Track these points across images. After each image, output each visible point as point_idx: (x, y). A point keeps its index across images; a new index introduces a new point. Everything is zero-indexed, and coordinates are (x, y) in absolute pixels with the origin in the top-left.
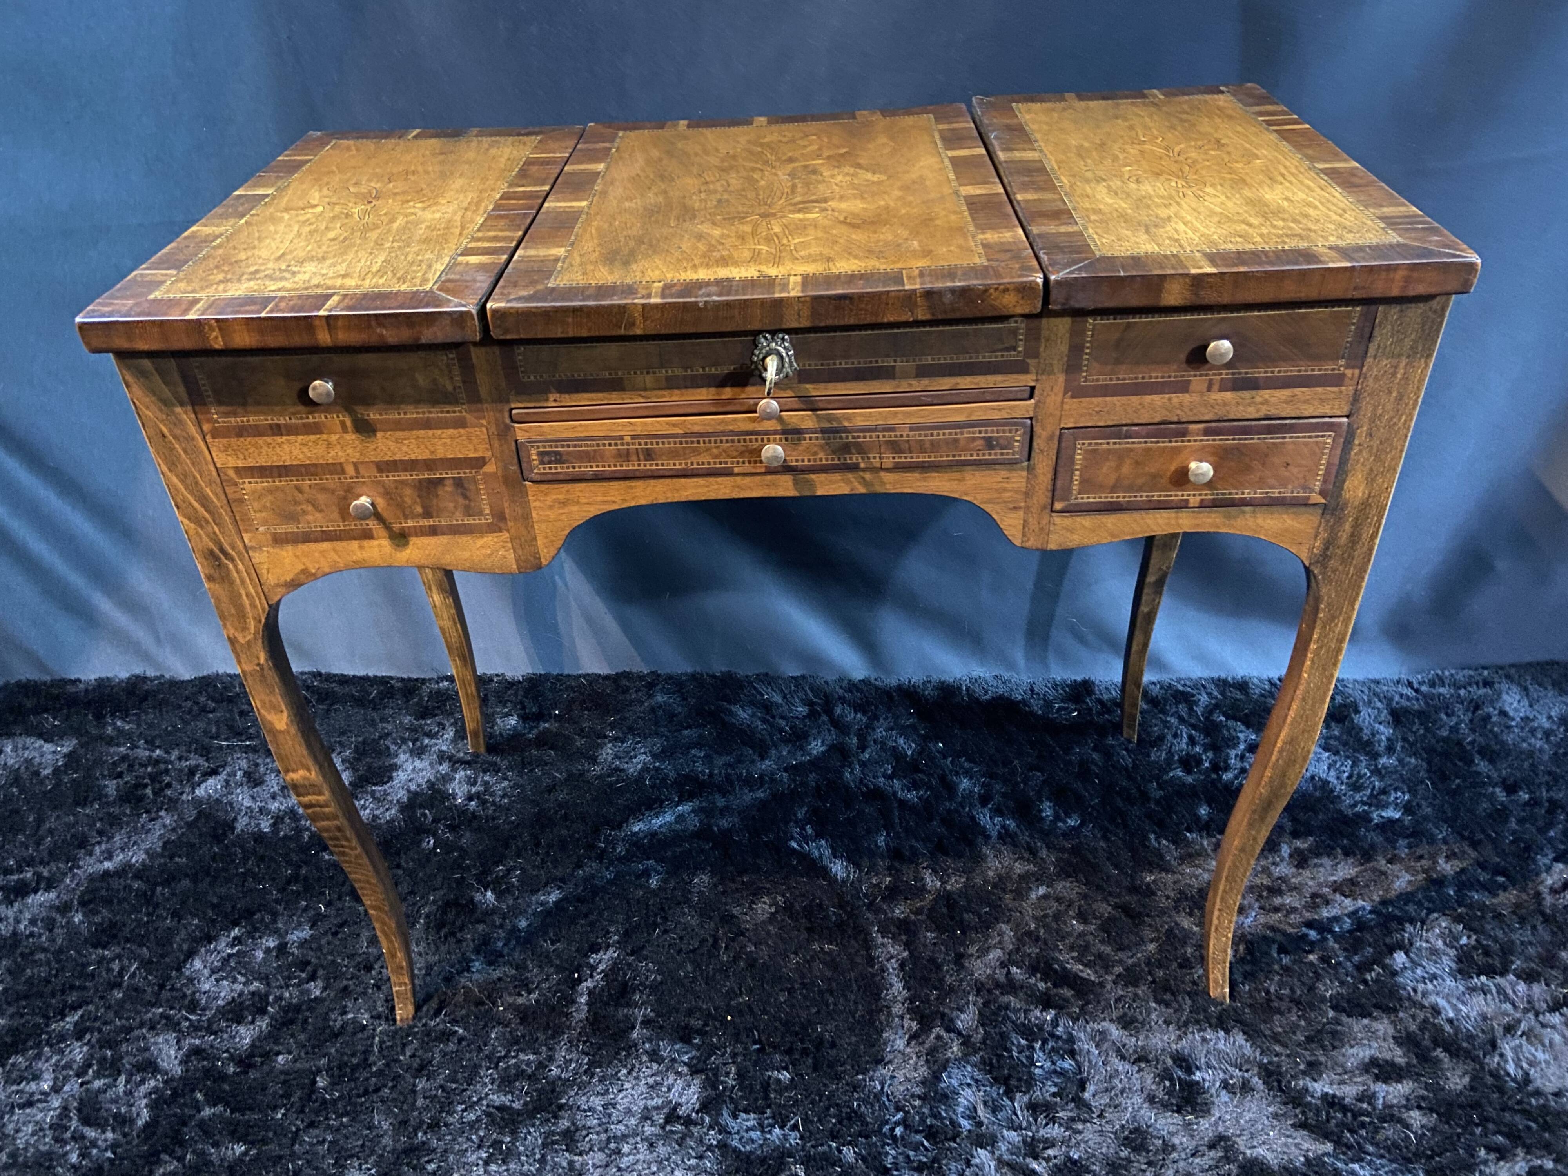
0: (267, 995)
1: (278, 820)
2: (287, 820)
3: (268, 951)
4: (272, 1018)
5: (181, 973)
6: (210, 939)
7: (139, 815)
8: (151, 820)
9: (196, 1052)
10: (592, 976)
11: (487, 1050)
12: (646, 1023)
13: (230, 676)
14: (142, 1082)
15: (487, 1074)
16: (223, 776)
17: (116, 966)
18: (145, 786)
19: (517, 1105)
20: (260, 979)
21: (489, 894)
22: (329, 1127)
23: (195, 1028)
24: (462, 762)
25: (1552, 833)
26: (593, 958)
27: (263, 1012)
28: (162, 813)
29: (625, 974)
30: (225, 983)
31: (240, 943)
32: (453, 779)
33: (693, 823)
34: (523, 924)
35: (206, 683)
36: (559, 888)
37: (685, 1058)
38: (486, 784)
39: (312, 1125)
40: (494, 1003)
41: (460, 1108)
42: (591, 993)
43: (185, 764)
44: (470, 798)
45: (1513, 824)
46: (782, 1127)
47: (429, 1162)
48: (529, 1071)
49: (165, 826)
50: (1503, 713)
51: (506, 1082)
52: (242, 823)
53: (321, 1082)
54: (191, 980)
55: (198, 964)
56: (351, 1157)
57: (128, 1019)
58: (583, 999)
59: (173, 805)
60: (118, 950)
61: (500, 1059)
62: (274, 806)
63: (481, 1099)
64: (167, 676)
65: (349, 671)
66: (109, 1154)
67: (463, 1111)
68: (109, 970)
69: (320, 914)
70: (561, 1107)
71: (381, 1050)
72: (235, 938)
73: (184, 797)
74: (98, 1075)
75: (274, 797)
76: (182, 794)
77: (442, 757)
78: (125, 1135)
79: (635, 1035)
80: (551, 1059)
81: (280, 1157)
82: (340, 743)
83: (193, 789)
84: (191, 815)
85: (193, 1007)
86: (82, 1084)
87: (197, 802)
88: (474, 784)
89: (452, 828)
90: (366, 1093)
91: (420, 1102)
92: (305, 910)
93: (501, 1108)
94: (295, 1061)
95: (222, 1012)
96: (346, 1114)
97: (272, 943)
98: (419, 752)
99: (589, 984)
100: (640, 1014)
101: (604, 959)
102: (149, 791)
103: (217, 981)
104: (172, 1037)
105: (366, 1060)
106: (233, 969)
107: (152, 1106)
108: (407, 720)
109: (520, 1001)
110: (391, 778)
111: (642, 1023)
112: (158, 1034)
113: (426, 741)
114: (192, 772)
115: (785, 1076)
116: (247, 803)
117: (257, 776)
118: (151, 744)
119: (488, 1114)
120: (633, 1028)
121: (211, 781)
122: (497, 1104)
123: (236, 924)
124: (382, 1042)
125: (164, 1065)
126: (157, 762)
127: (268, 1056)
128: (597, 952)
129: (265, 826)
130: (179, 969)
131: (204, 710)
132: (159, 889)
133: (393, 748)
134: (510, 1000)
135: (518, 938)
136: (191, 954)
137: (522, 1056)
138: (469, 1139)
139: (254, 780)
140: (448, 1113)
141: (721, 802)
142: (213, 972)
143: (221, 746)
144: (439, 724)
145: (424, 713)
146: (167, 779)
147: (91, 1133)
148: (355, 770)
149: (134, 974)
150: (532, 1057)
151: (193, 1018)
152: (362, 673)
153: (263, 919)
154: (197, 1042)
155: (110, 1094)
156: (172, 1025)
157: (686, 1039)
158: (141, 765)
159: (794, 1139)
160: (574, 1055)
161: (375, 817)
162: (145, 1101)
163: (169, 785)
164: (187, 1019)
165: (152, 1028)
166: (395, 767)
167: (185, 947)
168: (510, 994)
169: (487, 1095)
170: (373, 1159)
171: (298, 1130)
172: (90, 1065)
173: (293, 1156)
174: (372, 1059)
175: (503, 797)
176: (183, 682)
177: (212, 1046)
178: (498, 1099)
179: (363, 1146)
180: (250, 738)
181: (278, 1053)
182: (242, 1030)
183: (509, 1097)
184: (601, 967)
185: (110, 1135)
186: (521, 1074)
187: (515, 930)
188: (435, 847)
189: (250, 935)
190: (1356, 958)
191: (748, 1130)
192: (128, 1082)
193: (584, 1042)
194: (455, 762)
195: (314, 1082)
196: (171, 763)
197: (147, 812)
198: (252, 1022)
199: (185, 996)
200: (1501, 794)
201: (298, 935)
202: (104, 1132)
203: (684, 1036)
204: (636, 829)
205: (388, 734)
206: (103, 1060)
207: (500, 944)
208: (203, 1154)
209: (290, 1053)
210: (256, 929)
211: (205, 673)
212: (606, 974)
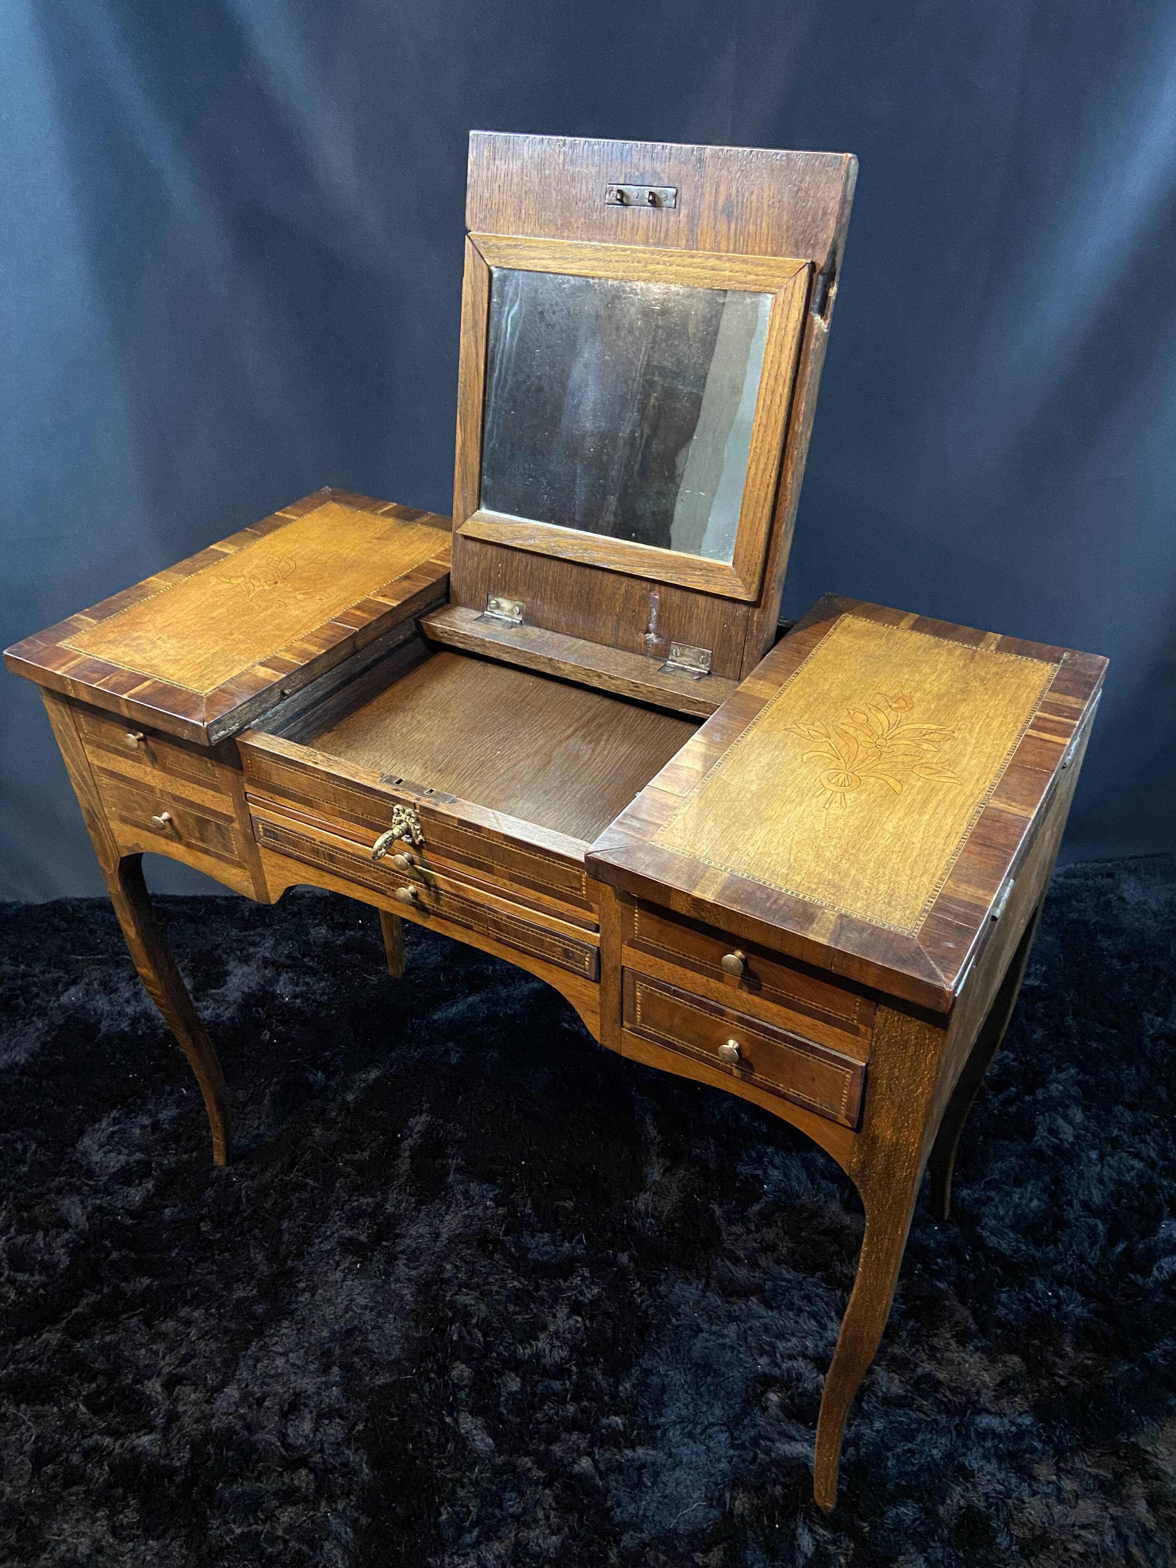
0: (149, 1163)
1: (135, 1021)
2: (143, 1021)
3: (143, 1127)
4: (156, 1179)
5: (75, 1149)
6: (94, 1120)
7: (15, 1021)
8: (26, 1025)
9: (99, 1209)
10: (411, 1136)
11: (334, 1197)
12: (459, 1169)
13: (76, 899)
14: (58, 1235)
15: (335, 1213)
16: (82, 986)
17: (19, 1146)
18: (17, 997)
19: (363, 1238)
20: (141, 1151)
21: (320, 1074)
22: (214, 1262)
23: (96, 1191)
24: (285, 966)
25: (1155, 994)
26: (412, 1122)
27: (148, 1175)
28: (34, 1019)
29: (438, 1133)
30: (113, 1154)
31: (119, 1123)
32: (277, 981)
33: (483, 1011)
34: (350, 1097)
35: (58, 908)
36: (377, 1067)
37: (491, 1195)
38: (307, 984)
39: (202, 1260)
40: (336, 1159)
41: (318, 1241)
42: (411, 1149)
43: (47, 976)
44: (295, 997)
45: (1126, 988)
46: (570, 1242)
47: (298, 1282)
48: (370, 1210)
49: (38, 1030)
50: (1122, 899)
51: (352, 1220)
52: (105, 1025)
53: (204, 1227)
54: (84, 1154)
55: (87, 1141)
56: (236, 1282)
57: (37, 1187)
58: (407, 1154)
59: (42, 1012)
60: (18, 1133)
61: (345, 1203)
62: (129, 1010)
63: (333, 1233)
64: (23, 902)
65: (180, 893)
66: (41, 1291)
67: (321, 1242)
68: (15, 1149)
69: (182, 1096)
70: (397, 1236)
71: (248, 1200)
72: (114, 1119)
73: (51, 1004)
74: (19, 1233)
75: (128, 1001)
76: (49, 1001)
77: (266, 963)
78: (51, 1276)
79: (451, 1178)
80: (385, 1200)
81: (180, 1286)
82: (179, 955)
83: (58, 997)
84: (60, 1020)
85: (90, 1174)
86: (8, 1240)
87: (63, 1008)
88: (297, 985)
89: (283, 1022)
90: (242, 1233)
91: (286, 1238)
92: (171, 1093)
93: (350, 1239)
94: (179, 1213)
95: (113, 1177)
96: (228, 1250)
97: (146, 1121)
98: (246, 960)
99: (410, 1141)
100: (453, 1163)
101: (419, 1122)
102: (21, 1001)
103: (105, 1153)
104: (76, 1199)
105: (238, 1208)
106: (118, 1143)
107: (71, 1253)
108: (234, 932)
109: (356, 1157)
110: (225, 983)
111: (456, 1169)
112: (64, 1198)
113: (252, 950)
114: (55, 983)
115: (569, 1204)
116: (107, 1008)
117: (112, 984)
118: (15, 961)
119: (341, 1244)
120: (449, 1174)
121: (73, 990)
122: (347, 1236)
123: (113, 1107)
124: (247, 1195)
125: (73, 1221)
126: (24, 976)
127: (159, 1209)
128: (414, 1117)
129: (125, 1026)
130: (73, 1145)
131: (57, 929)
132: (44, 1083)
133: (225, 956)
134: (348, 1157)
135: (348, 1109)
136: (81, 1133)
137: (362, 1200)
138: (328, 1263)
139: (108, 988)
140: (309, 1244)
141: (504, 993)
142: (101, 1146)
143: (77, 961)
144: (261, 935)
145: (247, 925)
146: (35, 990)
147: (22, 1277)
148: (195, 977)
149: (35, 1152)
150: (370, 1200)
151: (91, 1183)
152: (191, 893)
153: (135, 1104)
154: (98, 1202)
155: (34, 1246)
156: (74, 1189)
157: (491, 1181)
158: (10, 979)
159: (580, 1251)
160: (405, 1197)
161: (218, 1016)
162: (62, 1250)
163: (37, 995)
164: (87, 1185)
165: (59, 1193)
166: (228, 973)
167: (76, 1127)
168: (348, 1153)
169: (337, 1230)
170: (253, 1283)
171: (190, 1264)
172: (11, 1226)
173: (190, 1285)
174: (242, 1208)
175: (323, 994)
176: (37, 906)
177: (110, 1205)
178: (348, 1233)
179: (244, 1273)
180: (101, 953)
181: (166, 1207)
182: (133, 1191)
183: (355, 1231)
184: (417, 1129)
185: (37, 1277)
186: (363, 1213)
187: (345, 1102)
188: (271, 1038)
189: (128, 1116)
190: (1001, 1097)
191: (545, 1244)
192: (45, 1236)
193: (411, 1187)
194: (279, 967)
195: (199, 1228)
196: (35, 976)
197: (23, 1018)
198: (140, 1184)
199: (81, 1167)
200: (1117, 963)
201: (165, 1115)
202: (32, 1275)
203: (489, 1178)
204: (436, 1017)
205: (219, 945)
206: (20, 1221)
207: (333, 1114)
208: (117, 1287)
209: (175, 1206)
210: (133, 1111)
211: (55, 898)
212: (422, 1135)
